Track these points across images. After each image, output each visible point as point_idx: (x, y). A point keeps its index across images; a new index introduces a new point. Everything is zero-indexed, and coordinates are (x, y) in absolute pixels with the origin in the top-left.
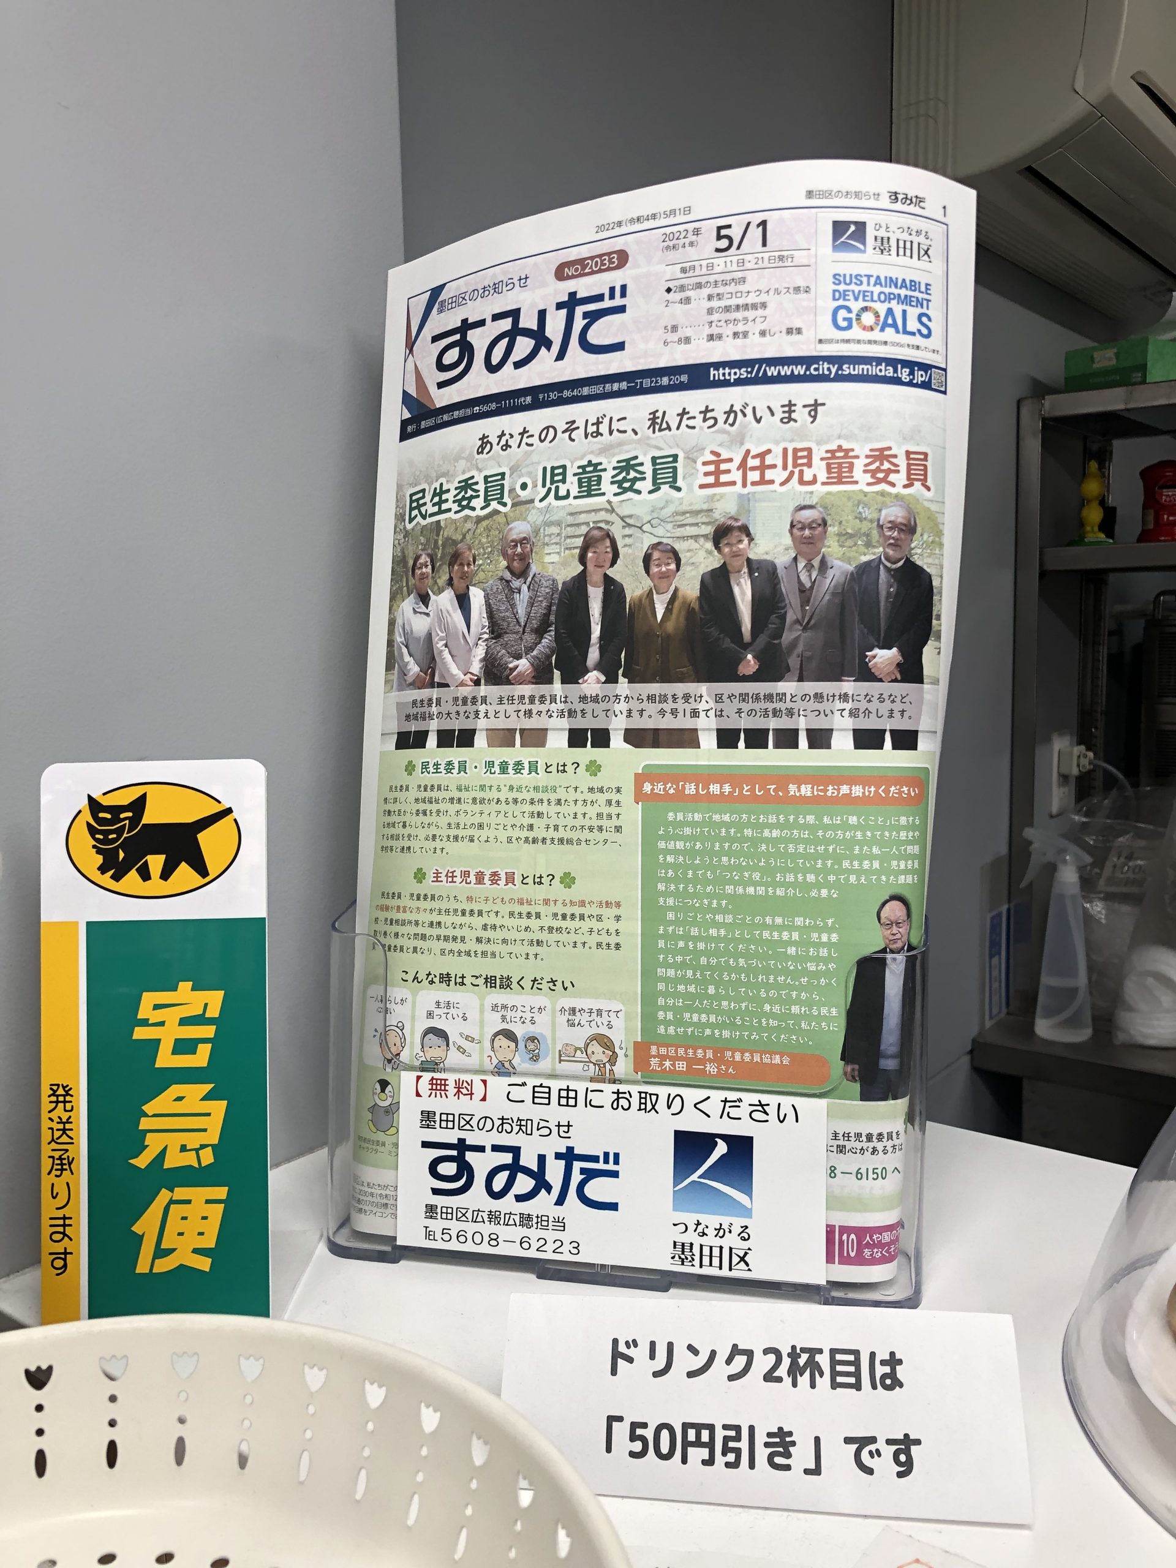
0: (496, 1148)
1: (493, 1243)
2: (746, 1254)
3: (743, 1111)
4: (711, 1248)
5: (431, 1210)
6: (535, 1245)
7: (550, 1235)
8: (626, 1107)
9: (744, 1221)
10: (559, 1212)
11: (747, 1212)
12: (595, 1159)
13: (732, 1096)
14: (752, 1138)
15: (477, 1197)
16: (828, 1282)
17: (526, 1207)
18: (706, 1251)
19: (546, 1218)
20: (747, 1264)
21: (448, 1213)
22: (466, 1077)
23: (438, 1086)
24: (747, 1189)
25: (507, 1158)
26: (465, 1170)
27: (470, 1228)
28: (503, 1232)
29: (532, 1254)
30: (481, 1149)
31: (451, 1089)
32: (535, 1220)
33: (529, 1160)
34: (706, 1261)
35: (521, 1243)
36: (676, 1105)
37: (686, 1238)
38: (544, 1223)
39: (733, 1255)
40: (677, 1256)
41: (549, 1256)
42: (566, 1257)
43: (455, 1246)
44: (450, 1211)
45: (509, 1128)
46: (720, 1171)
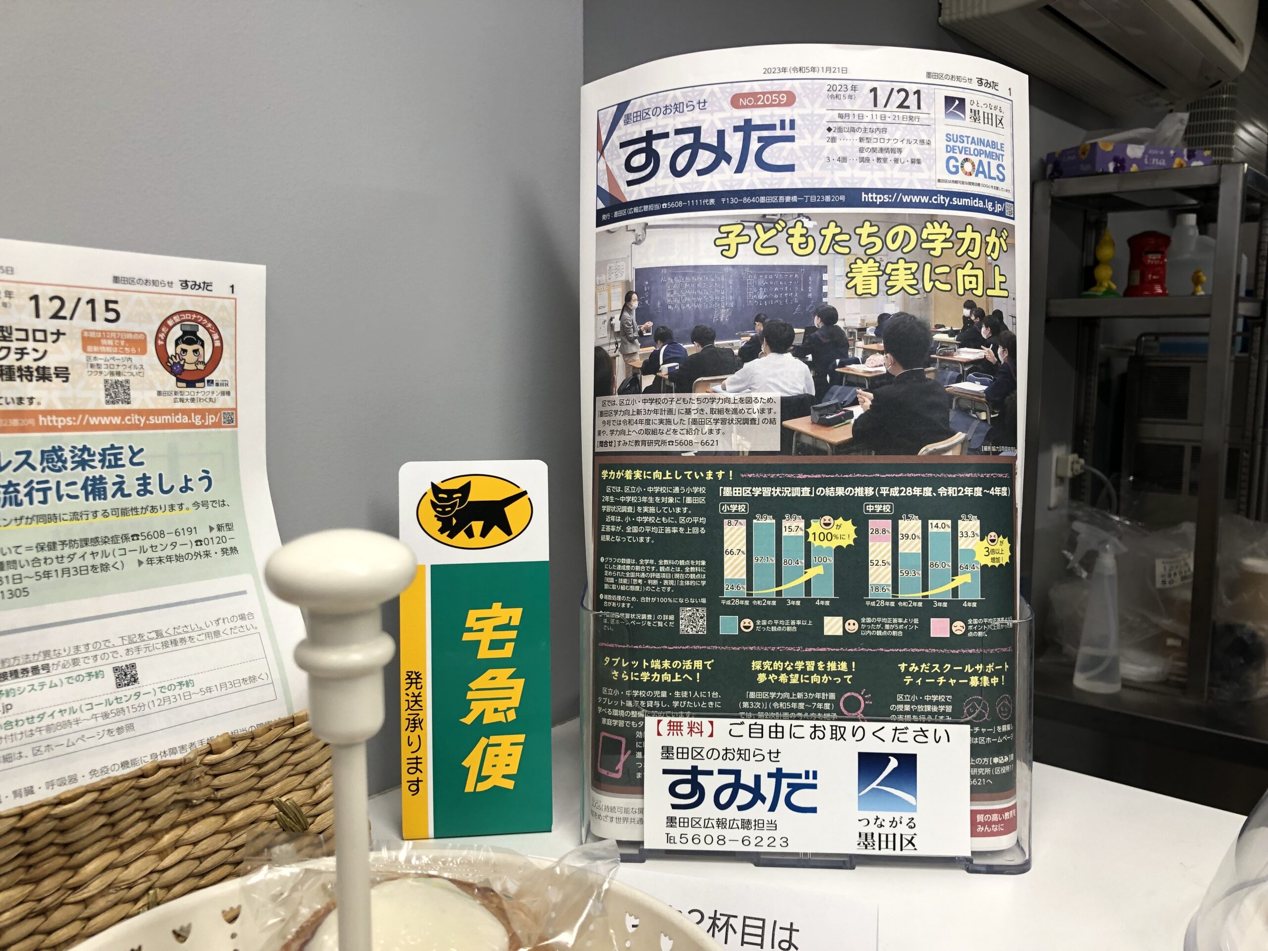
0: (721, 772)
1: (722, 842)
2: (913, 838)
3: (909, 736)
4: (887, 835)
5: (671, 821)
6: (753, 842)
7: (765, 834)
8: (821, 736)
9: (911, 815)
10: (772, 816)
11: (913, 808)
12: (799, 776)
13: (900, 726)
14: (915, 755)
15: (707, 808)
16: (973, 853)
17: (747, 814)
18: (883, 838)
19: (762, 822)
20: (914, 845)
21: (684, 822)
22: (698, 720)
23: (675, 728)
25: (731, 779)
26: (698, 789)
27: (702, 832)
28: (727, 833)
29: (752, 848)
30: (710, 773)
31: (685, 729)
32: (753, 823)
33: (747, 779)
34: (883, 845)
35: (743, 841)
36: (860, 733)
37: (869, 830)
38: (761, 825)
39: (904, 840)
40: (862, 843)
41: (765, 849)
42: (778, 849)
43: (690, 846)
44: (686, 820)
45: (731, 756)
46: (894, 779)
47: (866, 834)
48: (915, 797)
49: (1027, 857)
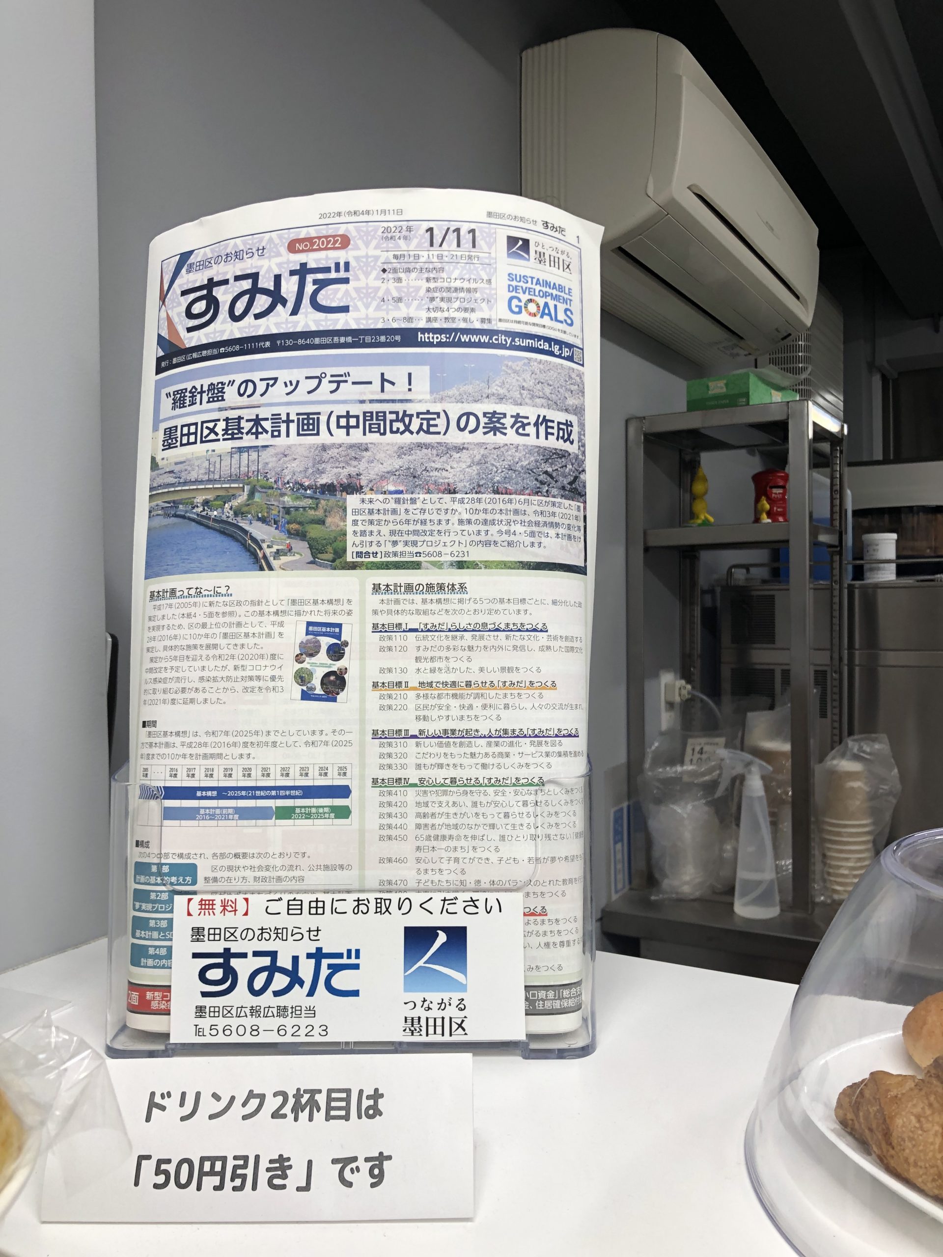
1: (255, 1033)
2: (463, 1021)
3: (459, 907)
4: (435, 1019)
5: (200, 1011)
6: (290, 1031)
7: (303, 1022)
8: (365, 911)
9: (461, 995)
10: (310, 1002)
11: (463, 988)
12: (340, 956)
13: (449, 895)
15: (241, 996)
16: (529, 1036)
17: (282, 1001)
18: (431, 1022)
19: (299, 1008)
20: (464, 1030)
22: (232, 897)
23: (206, 906)
24: (463, 969)
25: (266, 961)
26: (230, 974)
27: (234, 1022)
28: (263, 1023)
29: (288, 1039)
30: (244, 955)
31: (218, 908)
32: (290, 1011)
33: (284, 961)
34: (431, 1030)
35: (278, 1031)
36: (406, 905)
37: (415, 1014)
38: (298, 1012)
39: (453, 1024)
40: (408, 1029)
41: (302, 1039)
42: (317, 1039)
43: (221, 1039)
44: (217, 1010)
45: (267, 936)
46: (443, 955)
47: (412, 1019)
48: (466, 976)
49: (592, 1037)
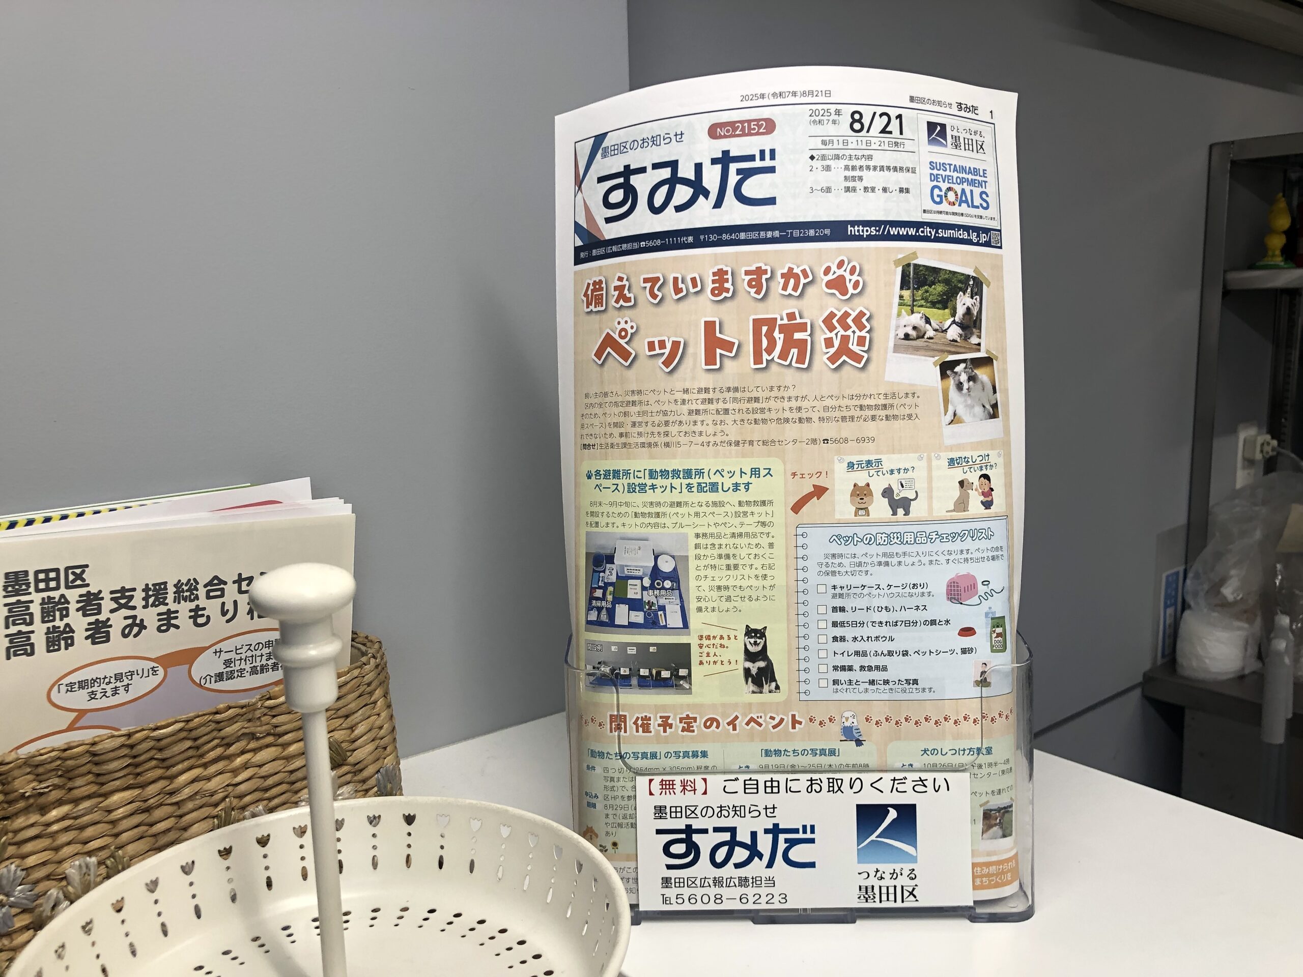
0: (716, 830)
1: (720, 901)
2: (914, 889)
4: (888, 888)
5: (666, 882)
6: (751, 900)
7: (763, 891)
8: (818, 790)
9: (911, 866)
10: (770, 872)
11: (914, 859)
12: (796, 831)
14: (915, 805)
15: (704, 867)
16: (975, 902)
17: (743, 872)
18: (884, 890)
19: (759, 879)
20: (915, 897)
21: (680, 883)
22: (690, 778)
25: (727, 836)
26: (693, 848)
27: (699, 892)
29: (750, 906)
30: (705, 831)
31: (678, 788)
32: (751, 881)
33: (743, 836)
35: (741, 899)
37: (869, 883)
38: (759, 882)
39: (905, 891)
40: (862, 896)
41: (764, 906)
43: (687, 907)
44: (682, 880)
45: (726, 813)
46: (892, 831)
47: (866, 888)
48: (916, 848)
49: (1030, 902)
